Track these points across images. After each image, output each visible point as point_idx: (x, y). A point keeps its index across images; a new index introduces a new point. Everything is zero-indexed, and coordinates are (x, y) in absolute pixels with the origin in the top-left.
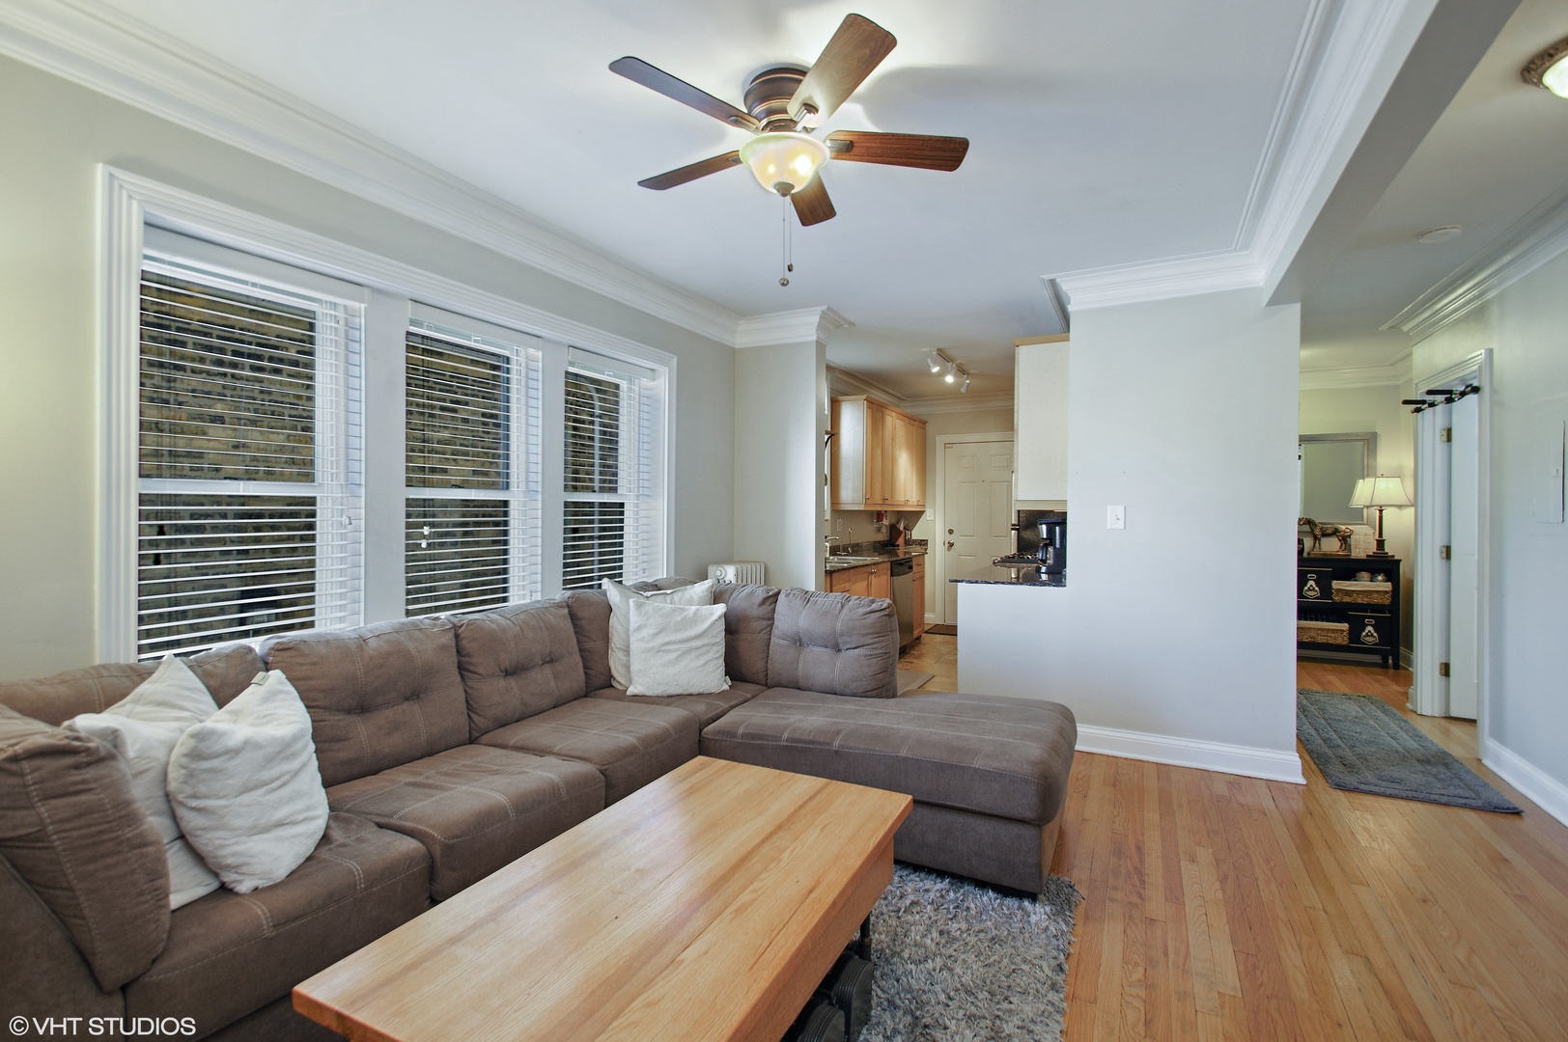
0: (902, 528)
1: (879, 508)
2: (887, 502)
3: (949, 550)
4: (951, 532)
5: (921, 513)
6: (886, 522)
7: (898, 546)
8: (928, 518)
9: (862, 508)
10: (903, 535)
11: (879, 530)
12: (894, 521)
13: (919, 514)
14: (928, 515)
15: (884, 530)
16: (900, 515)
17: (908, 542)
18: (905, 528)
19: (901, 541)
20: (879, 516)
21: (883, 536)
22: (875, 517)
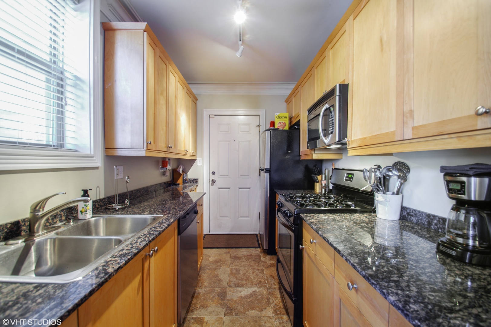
0: (181, 172)
1: (163, 155)
2: (171, 150)
3: (212, 185)
4: (213, 173)
5: (194, 161)
6: (169, 167)
7: (179, 184)
8: (199, 164)
9: (143, 153)
10: (182, 176)
11: (164, 174)
12: (175, 167)
13: (192, 162)
14: (199, 162)
15: (168, 173)
16: (179, 161)
17: (185, 181)
18: (183, 171)
19: (180, 181)
20: (164, 162)
21: (167, 178)
22: (160, 163)
